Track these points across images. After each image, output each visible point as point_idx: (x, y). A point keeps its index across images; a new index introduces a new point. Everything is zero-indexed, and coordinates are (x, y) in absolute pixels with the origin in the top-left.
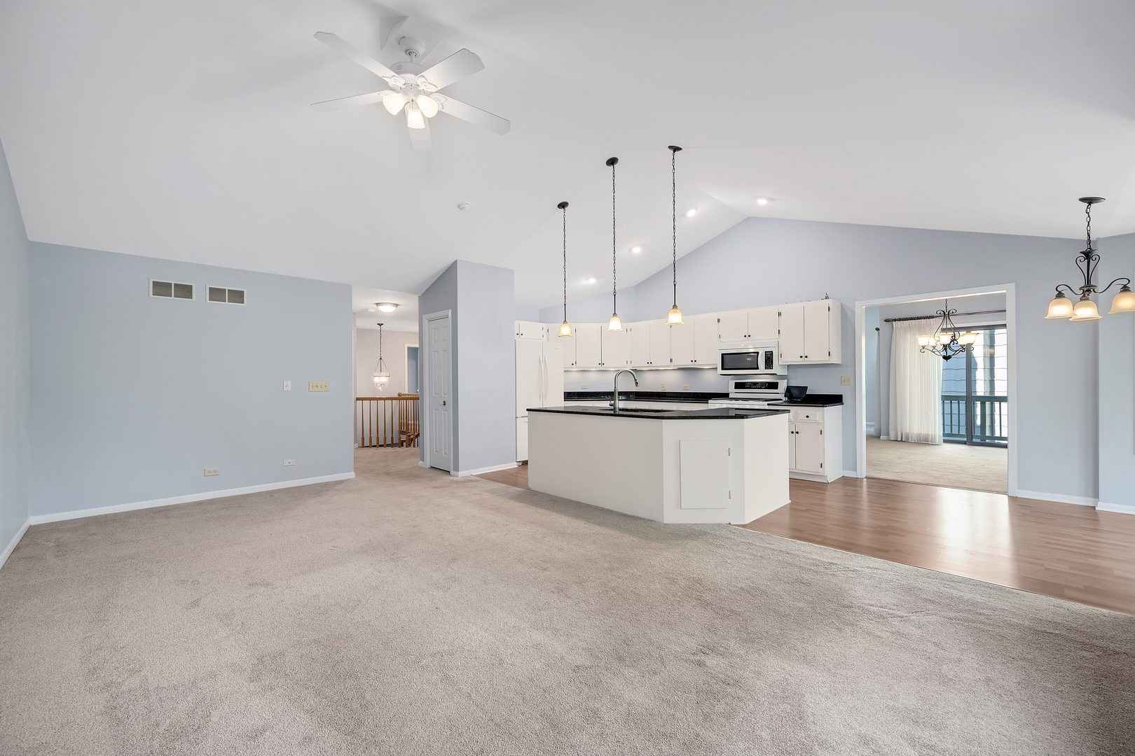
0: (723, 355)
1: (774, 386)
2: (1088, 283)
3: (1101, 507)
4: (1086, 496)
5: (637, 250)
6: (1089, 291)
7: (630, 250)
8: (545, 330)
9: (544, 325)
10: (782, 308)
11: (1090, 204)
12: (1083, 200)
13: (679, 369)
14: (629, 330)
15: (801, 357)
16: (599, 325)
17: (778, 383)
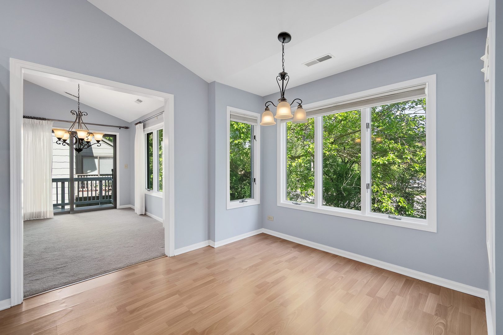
2: (283, 97)
3: (217, 244)
4: (203, 241)
11: (284, 40)
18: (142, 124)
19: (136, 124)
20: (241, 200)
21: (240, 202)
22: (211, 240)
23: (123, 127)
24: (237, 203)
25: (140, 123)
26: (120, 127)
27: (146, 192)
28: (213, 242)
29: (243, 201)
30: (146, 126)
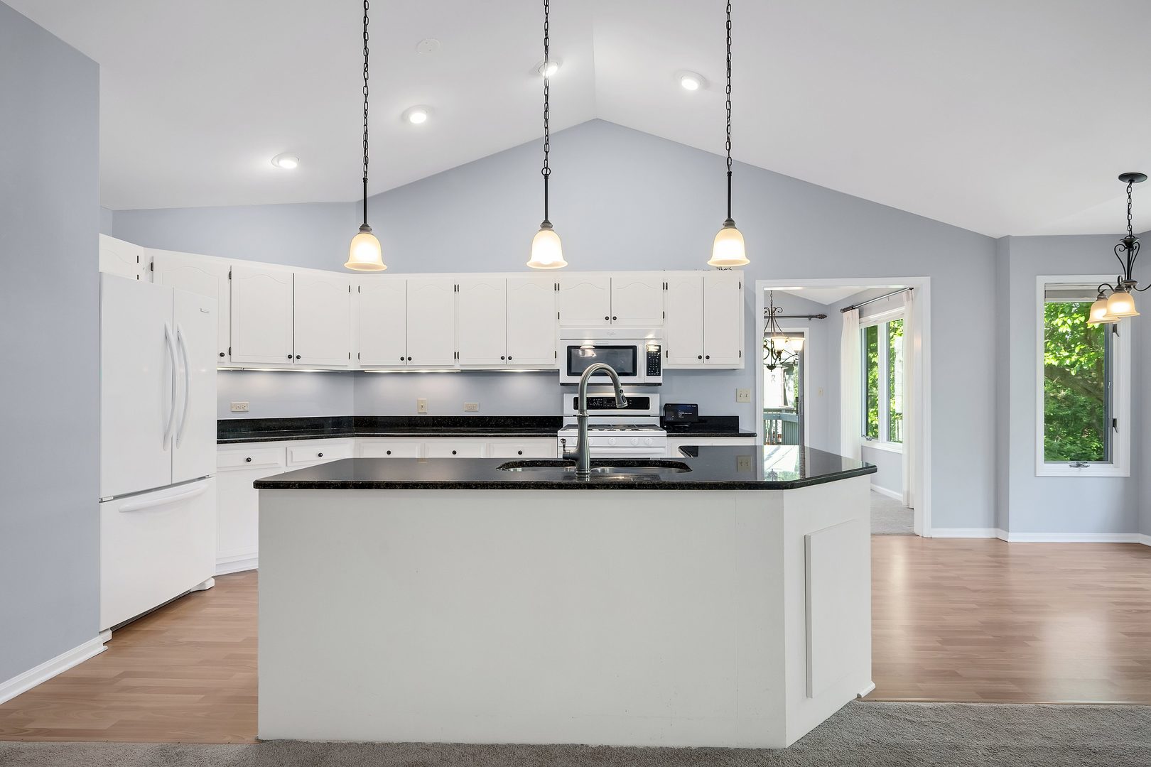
0: (569, 347)
1: (642, 403)
2: (1128, 278)
3: (1013, 537)
4: (984, 527)
5: (418, 118)
6: (1129, 287)
7: (404, 117)
8: (144, 263)
9: (144, 253)
10: (669, 276)
11: (1131, 182)
12: (1123, 177)
13: (464, 373)
14: (354, 289)
15: (700, 357)
16: (288, 270)
17: (648, 399)
18: (857, 310)
19: (844, 310)
20: (1074, 463)
21: (1071, 466)
22: (1002, 529)
23: (816, 317)
24: (1064, 469)
25: (852, 308)
26: (810, 317)
27: (864, 441)
28: (1003, 531)
29: (1079, 466)
30: (865, 313)
